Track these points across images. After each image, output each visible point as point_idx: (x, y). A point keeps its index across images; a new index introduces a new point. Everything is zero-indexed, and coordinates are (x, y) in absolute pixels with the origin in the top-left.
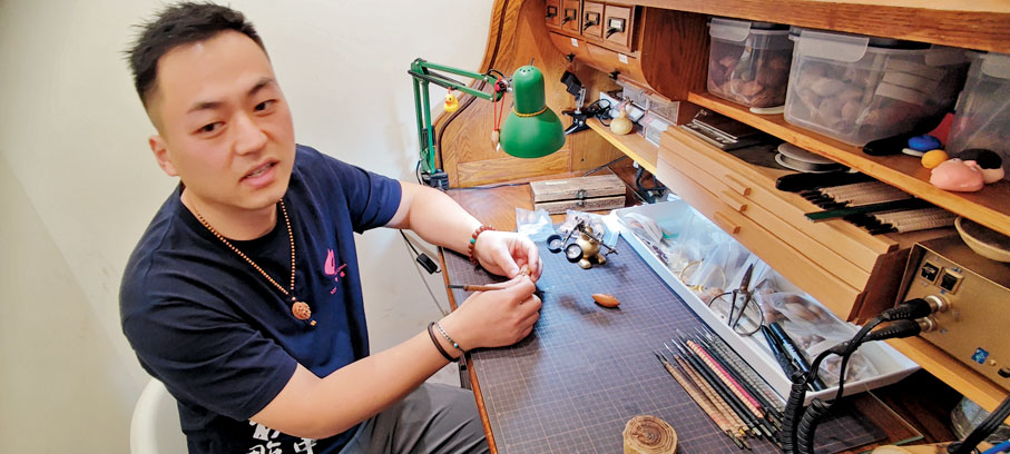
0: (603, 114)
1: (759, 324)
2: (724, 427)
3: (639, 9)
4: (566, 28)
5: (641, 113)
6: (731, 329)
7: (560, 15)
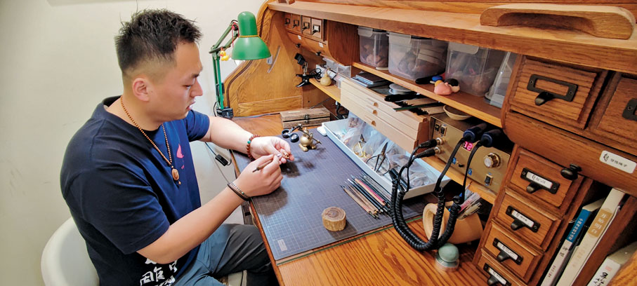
0: (318, 76)
1: (387, 169)
2: (368, 210)
3: (325, 22)
4: (294, 30)
5: (335, 74)
6: (375, 172)
7: (292, 23)
